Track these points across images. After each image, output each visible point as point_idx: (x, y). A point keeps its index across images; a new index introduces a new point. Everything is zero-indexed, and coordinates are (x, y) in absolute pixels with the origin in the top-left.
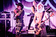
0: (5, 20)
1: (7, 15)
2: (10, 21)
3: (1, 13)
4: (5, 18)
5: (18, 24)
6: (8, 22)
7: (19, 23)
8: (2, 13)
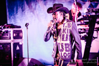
0: (10, 43)
1: (14, 32)
2: (22, 45)
3: (1, 28)
4: (10, 38)
5: (63, 53)
6: (18, 48)
7: (64, 51)
8: (4, 28)
